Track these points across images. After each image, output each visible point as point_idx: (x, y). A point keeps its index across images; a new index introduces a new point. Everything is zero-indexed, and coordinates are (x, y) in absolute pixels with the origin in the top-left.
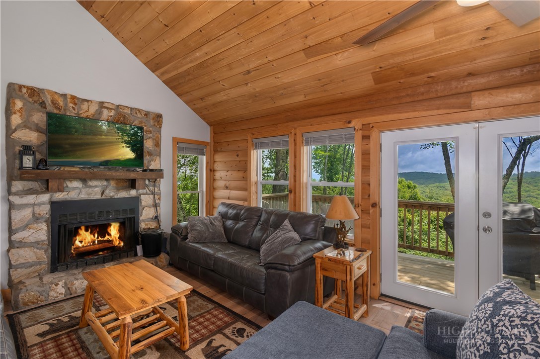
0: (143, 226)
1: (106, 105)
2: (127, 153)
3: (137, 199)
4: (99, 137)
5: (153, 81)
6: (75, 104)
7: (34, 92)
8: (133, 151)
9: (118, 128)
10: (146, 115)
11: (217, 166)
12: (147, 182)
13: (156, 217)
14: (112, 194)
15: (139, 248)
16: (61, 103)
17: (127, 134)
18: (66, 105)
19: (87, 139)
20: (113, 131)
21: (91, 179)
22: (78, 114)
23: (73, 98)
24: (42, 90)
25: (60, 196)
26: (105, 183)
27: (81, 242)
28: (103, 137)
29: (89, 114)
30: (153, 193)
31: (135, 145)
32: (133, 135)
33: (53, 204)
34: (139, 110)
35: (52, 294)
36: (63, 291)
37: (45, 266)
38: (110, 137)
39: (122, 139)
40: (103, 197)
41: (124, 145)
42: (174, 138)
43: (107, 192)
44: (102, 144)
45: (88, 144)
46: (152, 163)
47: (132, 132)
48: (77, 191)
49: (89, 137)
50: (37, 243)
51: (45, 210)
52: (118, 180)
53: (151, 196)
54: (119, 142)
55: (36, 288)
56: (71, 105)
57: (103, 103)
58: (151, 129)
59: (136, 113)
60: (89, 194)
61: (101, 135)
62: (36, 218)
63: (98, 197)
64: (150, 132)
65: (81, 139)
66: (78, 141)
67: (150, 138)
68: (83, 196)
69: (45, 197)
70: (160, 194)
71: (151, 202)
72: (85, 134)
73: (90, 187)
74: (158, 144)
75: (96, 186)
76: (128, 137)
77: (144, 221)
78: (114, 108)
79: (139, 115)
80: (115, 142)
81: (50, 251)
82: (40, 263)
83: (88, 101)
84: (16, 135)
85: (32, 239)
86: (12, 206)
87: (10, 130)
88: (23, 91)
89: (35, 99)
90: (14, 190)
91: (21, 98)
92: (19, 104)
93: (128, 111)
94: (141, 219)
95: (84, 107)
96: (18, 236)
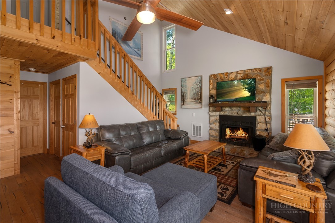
0: (258, 133)
1: (239, 72)
2: (246, 93)
3: (254, 118)
4: (234, 88)
6: (227, 76)
7: (215, 76)
8: (249, 92)
9: (242, 82)
10: (260, 70)
12: (260, 109)
13: (266, 130)
14: (241, 114)
16: (223, 77)
17: (246, 84)
18: (224, 77)
19: (229, 90)
20: (240, 84)
21: (233, 107)
22: (228, 79)
23: (227, 73)
24: (217, 74)
25: (222, 113)
26: (239, 109)
28: (235, 88)
29: (232, 78)
30: (264, 115)
31: (251, 89)
32: (249, 84)
33: (220, 116)
34: (256, 69)
38: (238, 87)
39: (244, 87)
40: (238, 115)
41: (245, 90)
42: (282, 80)
43: (239, 113)
44: (235, 91)
45: (229, 92)
46: (264, 97)
47: (249, 82)
48: (228, 112)
49: (230, 89)
50: (216, 129)
51: (218, 118)
52: (244, 107)
53: (263, 117)
54: (242, 89)
56: (226, 77)
57: (238, 71)
58: (264, 78)
59: (254, 71)
60: (232, 113)
61: (234, 87)
62: (216, 120)
63: (236, 115)
64: (263, 79)
65: (227, 90)
66: (226, 91)
67: (262, 83)
68: (230, 114)
69: (218, 113)
70: (271, 116)
71: (263, 120)
72: (228, 88)
73: (233, 110)
74: (268, 86)
75: (235, 110)
76: (247, 85)
77: (259, 130)
78: (243, 72)
79: (256, 72)
80: (240, 89)
81: (219, 134)
82: (216, 137)
83: (232, 73)
84: (211, 92)
85: (214, 128)
86: (210, 116)
87: (210, 91)
88: (213, 76)
89: (215, 78)
90: (210, 110)
91: (212, 79)
92: (211, 81)
93: (250, 72)
94: (257, 129)
95: (231, 76)
96: (212, 126)
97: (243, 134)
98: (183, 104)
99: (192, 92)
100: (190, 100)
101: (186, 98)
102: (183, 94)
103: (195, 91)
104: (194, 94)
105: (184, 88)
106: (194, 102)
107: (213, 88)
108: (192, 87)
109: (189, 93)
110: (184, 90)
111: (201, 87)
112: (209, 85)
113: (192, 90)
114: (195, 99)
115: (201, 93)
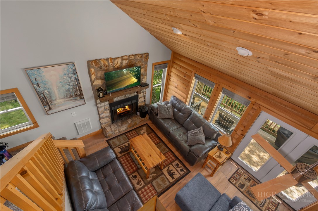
0: (139, 105)
1: (124, 58)
2: (134, 80)
3: (137, 96)
4: (123, 77)
6: (112, 62)
7: (97, 62)
8: (137, 78)
9: (130, 70)
10: (141, 57)
11: (172, 74)
13: (144, 101)
14: (128, 96)
15: (138, 113)
16: (107, 64)
17: (134, 72)
18: (109, 64)
19: (119, 79)
20: (129, 73)
22: (114, 67)
23: (112, 59)
24: (99, 60)
27: (119, 111)
28: (125, 76)
29: (118, 65)
30: (143, 92)
31: (137, 76)
32: (136, 71)
33: (110, 104)
34: (138, 55)
35: (115, 133)
36: (118, 132)
37: (110, 123)
38: (127, 76)
39: (132, 75)
40: (125, 98)
41: (133, 77)
42: (153, 64)
44: (125, 79)
45: (119, 81)
46: (143, 79)
47: (136, 70)
50: (107, 116)
51: (108, 106)
54: (131, 76)
55: (111, 132)
56: (111, 63)
58: (143, 63)
59: (137, 58)
60: (120, 98)
61: (124, 76)
62: (105, 110)
64: (143, 65)
65: (117, 80)
67: (143, 68)
69: (107, 103)
71: (142, 96)
72: (118, 77)
74: (146, 70)
76: (135, 73)
77: (139, 103)
78: (127, 58)
80: (130, 77)
81: (111, 118)
82: (108, 122)
83: (116, 58)
84: (94, 84)
85: (105, 116)
86: (98, 108)
87: (92, 82)
88: (93, 63)
89: (98, 66)
90: (98, 102)
91: (93, 67)
92: (93, 70)
93: (133, 58)
94: (139, 102)
95: (116, 62)
96: (101, 116)
98: (50, 109)
99: (64, 88)
100: (63, 100)
101: (53, 99)
102: (42, 95)
103: (67, 87)
104: (68, 90)
105: (41, 85)
106: (71, 100)
107: (96, 79)
108: (61, 82)
109: (56, 92)
110: (42, 89)
111: (77, 80)
112: (90, 75)
113: (63, 86)
114: (71, 96)
115: (80, 87)
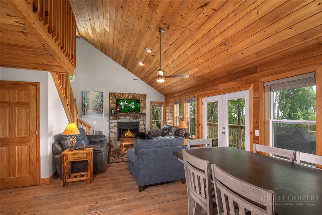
0: (140, 131)
1: (130, 94)
3: (138, 122)
5: (144, 84)
6: (123, 95)
7: (114, 94)
10: (141, 95)
11: (167, 111)
12: (141, 117)
13: (144, 128)
14: (132, 120)
15: (139, 137)
16: (119, 96)
18: (121, 96)
21: (126, 116)
22: (123, 98)
23: (122, 94)
24: (115, 93)
25: (119, 121)
26: (130, 117)
29: (126, 98)
30: (143, 121)
33: (118, 122)
34: (139, 94)
35: (117, 145)
36: (119, 145)
37: (116, 139)
42: (150, 102)
43: (130, 120)
46: (143, 111)
48: (123, 119)
50: (115, 132)
51: (116, 124)
52: (133, 116)
53: (143, 122)
55: (114, 143)
57: (129, 94)
60: (126, 120)
62: (115, 126)
63: (128, 121)
64: (142, 101)
67: (142, 103)
68: (125, 121)
69: (116, 121)
70: (146, 121)
71: (143, 123)
73: (126, 118)
74: (145, 104)
75: (128, 118)
78: (132, 95)
79: (139, 96)
81: (117, 135)
82: (115, 138)
83: (125, 94)
84: (111, 105)
85: (114, 131)
86: (110, 123)
87: (110, 104)
88: (112, 94)
89: (114, 95)
90: (110, 119)
91: (112, 96)
92: (111, 98)
93: (136, 95)
94: (140, 128)
95: (125, 96)
96: (111, 130)
97: (130, 134)
98: (85, 114)
99: (94, 104)
100: (92, 111)
101: (88, 109)
102: (84, 105)
103: (96, 103)
104: (96, 106)
105: (85, 100)
106: (96, 112)
107: (112, 103)
108: (94, 100)
109: (91, 105)
110: (85, 102)
111: (102, 101)
112: (109, 100)
113: (94, 103)
114: (97, 110)
115: (102, 105)
